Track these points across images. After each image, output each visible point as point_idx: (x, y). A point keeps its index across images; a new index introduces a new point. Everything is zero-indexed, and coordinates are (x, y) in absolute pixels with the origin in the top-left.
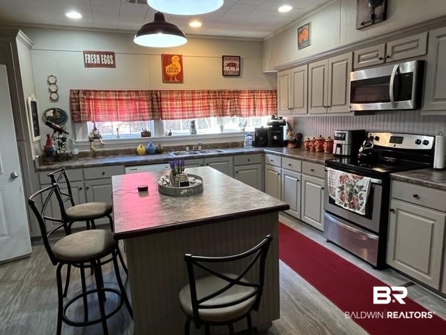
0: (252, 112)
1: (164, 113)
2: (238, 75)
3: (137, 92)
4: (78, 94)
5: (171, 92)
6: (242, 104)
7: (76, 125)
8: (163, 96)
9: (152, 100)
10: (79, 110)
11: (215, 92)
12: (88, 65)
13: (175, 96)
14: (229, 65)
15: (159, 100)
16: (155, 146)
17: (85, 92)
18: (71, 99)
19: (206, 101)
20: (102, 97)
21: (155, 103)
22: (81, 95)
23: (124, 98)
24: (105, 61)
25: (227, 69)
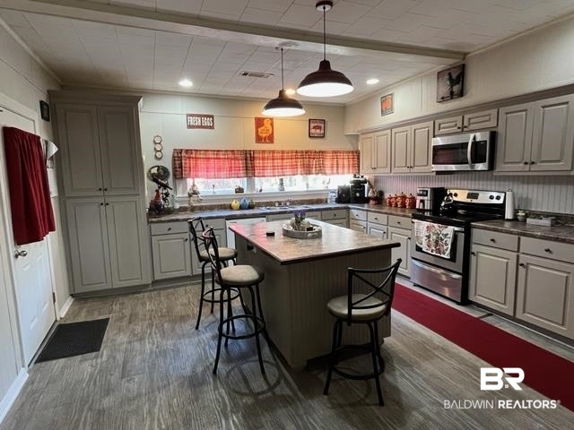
0: (335, 171)
1: (256, 171)
2: (323, 136)
3: (233, 151)
4: (181, 153)
5: (264, 152)
6: (326, 163)
7: (177, 181)
8: (256, 155)
9: (246, 159)
10: (181, 167)
11: (302, 152)
12: (190, 127)
13: (266, 155)
14: (314, 127)
15: (253, 159)
16: (248, 202)
17: (187, 151)
18: (174, 157)
19: (294, 160)
20: (202, 156)
21: (249, 162)
22: (183, 154)
23: (222, 156)
24: (206, 123)
25: (313, 131)
